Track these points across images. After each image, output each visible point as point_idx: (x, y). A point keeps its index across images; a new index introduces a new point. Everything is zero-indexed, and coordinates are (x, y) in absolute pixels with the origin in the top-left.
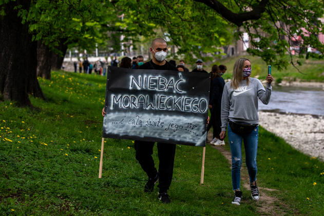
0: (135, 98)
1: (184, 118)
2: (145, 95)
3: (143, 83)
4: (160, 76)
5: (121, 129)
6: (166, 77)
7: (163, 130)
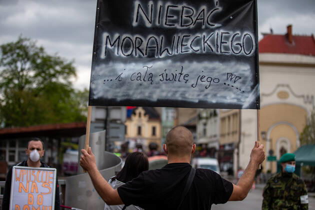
0: (142, 41)
1: (221, 64)
2: (159, 36)
3: (155, 16)
4: (185, 5)
5: (118, 90)
6: (193, 6)
7: (188, 87)
